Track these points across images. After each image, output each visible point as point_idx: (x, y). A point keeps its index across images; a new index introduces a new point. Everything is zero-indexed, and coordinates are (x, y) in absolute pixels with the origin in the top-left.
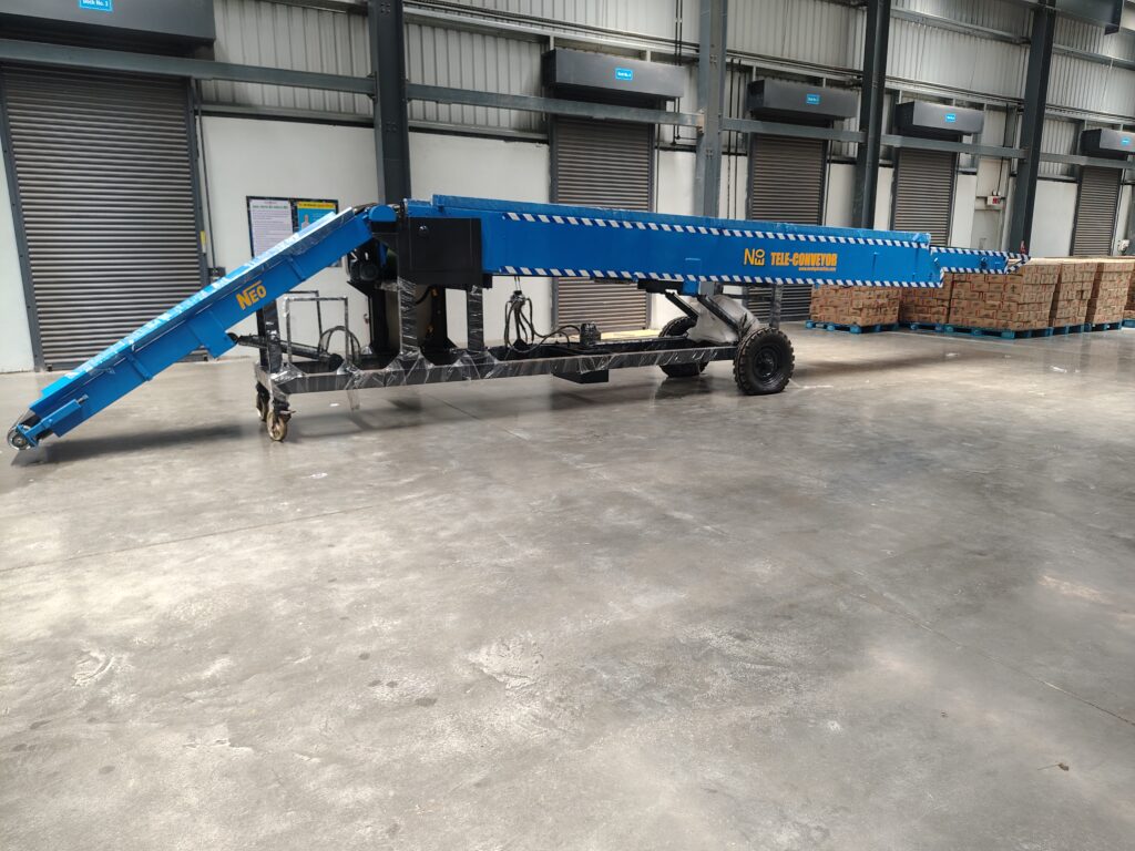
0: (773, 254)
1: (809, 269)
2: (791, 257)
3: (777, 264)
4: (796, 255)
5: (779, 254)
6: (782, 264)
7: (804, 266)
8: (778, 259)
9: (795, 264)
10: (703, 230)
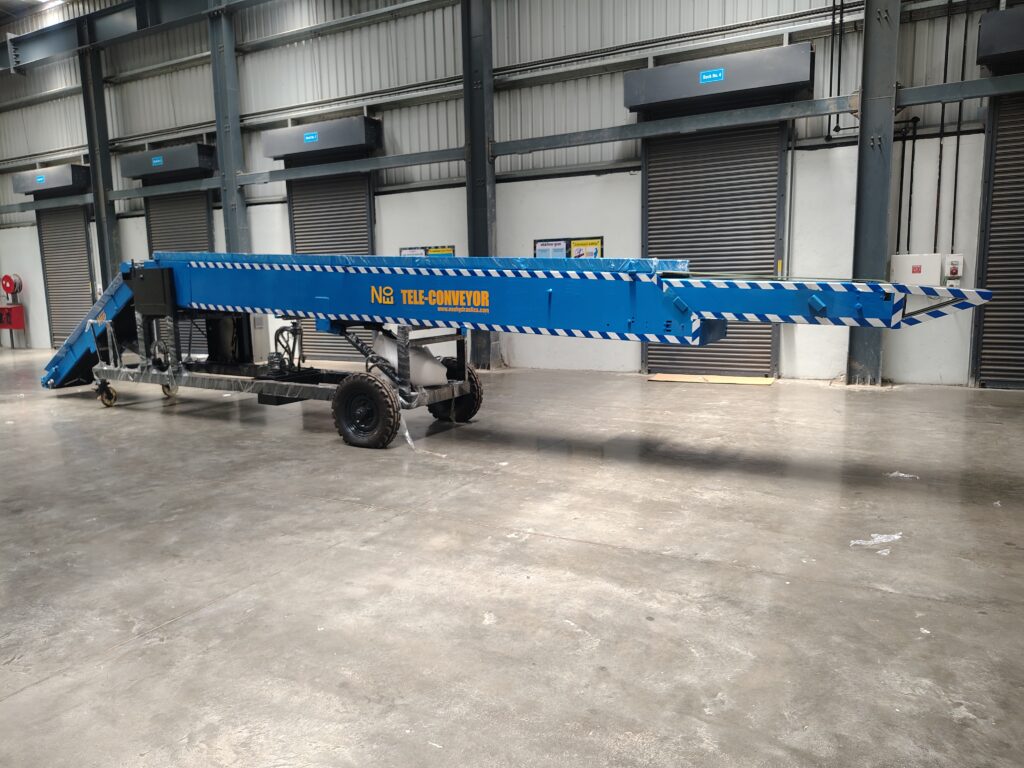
0: (404, 292)
1: (451, 309)
2: (426, 295)
3: (410, 302)
4: (432, 292)
5: (410, 291)
6: (416, 303)
7: (443, 306)
8: (410, 297)
9: (432, 303)
10: (329, 268)
